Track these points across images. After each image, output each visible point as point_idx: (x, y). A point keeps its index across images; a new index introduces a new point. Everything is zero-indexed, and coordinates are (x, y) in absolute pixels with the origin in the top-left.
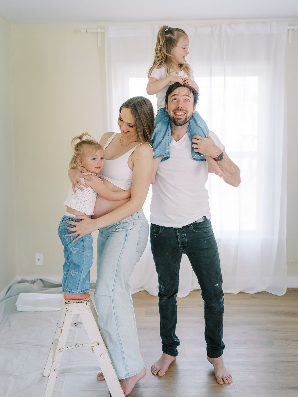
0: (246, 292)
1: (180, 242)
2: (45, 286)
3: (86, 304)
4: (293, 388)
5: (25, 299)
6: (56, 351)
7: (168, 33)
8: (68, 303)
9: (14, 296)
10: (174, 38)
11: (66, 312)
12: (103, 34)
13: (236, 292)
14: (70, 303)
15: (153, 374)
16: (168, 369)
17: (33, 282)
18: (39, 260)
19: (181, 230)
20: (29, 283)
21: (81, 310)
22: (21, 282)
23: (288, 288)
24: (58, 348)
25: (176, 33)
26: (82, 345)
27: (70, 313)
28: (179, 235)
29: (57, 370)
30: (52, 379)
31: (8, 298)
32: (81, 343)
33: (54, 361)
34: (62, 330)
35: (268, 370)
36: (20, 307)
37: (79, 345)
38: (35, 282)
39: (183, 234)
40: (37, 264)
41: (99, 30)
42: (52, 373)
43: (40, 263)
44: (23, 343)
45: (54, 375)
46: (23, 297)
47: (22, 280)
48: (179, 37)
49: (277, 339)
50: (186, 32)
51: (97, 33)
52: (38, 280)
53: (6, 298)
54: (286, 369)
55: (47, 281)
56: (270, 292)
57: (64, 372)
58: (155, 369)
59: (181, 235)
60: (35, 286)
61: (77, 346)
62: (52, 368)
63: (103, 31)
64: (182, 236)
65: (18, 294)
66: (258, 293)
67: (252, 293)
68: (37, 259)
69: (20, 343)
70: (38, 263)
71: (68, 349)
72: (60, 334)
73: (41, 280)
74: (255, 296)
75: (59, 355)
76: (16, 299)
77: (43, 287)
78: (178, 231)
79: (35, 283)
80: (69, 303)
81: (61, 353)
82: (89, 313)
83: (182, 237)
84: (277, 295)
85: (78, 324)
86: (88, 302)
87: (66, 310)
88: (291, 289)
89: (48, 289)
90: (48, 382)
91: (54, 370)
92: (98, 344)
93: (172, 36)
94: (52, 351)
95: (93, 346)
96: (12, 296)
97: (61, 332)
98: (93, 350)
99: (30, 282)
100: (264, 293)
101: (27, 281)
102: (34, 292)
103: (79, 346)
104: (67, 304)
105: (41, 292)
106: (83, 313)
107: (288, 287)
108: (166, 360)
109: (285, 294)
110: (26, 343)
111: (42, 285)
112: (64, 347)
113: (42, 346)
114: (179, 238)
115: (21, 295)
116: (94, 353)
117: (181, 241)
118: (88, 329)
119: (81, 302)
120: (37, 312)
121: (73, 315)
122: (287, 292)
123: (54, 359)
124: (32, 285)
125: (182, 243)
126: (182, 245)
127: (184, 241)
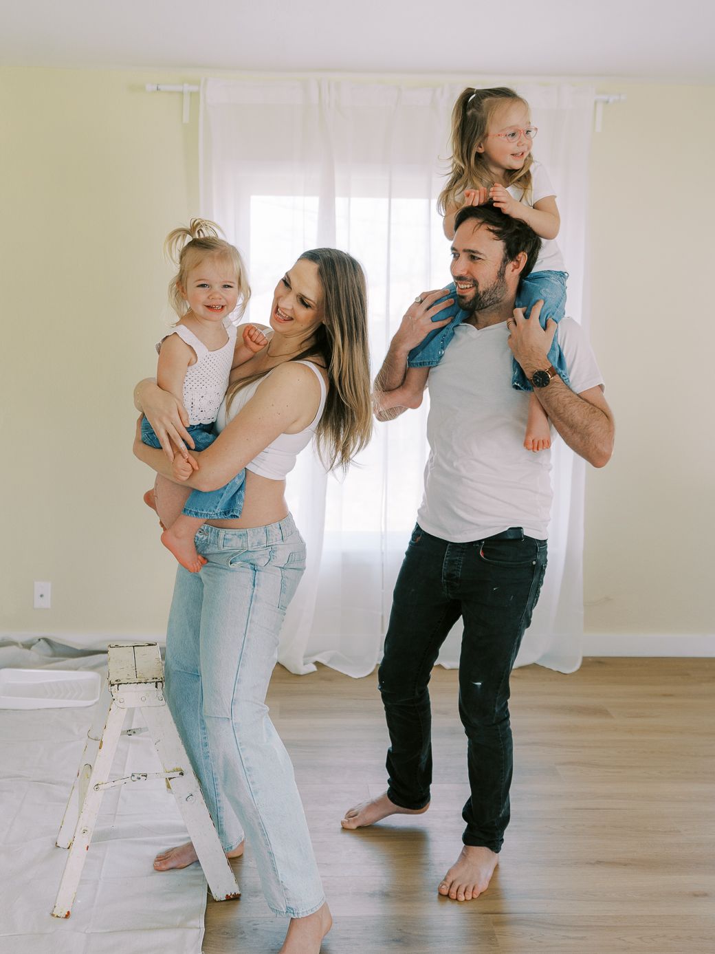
1: (445, 572)
2: (54, 656)
3: (156, 687)
4: (599, 862)
5: (10, 682)
6: (89, 789)
8: (116, 683)
11: (112, 703)
12: (195, 95)
14: (121, 684)
17: (28, 646)
18: (42, 596)
19: (456, 546)
20: (19, 648)
21: (143, 699)
22: (1, 645)
23: (584, 658)
24: (92, 783)
26: (146, 776)
27: (121, 705)
29: (89, 831)
30: (79, 851)
32: (144, 772)
33: (83, 811)
34: (101, 743)
35: (546, 826)
36: (1, 700)
37: (140, 776)
38: (34, 644)
39: (458, 558)
40: (36, 606)
41: (187, 88)
42: (78, 837)
43: (46, 603)
44: (9, 777)
45: (82, 841)
47: (3, 640)
49: (564, 764)
51: (182, 93)
52: (39, 640)
54: (583, 825)
55: (60, 642)
56: (555, 669)
57: (101, 837)
59: (454, 559)
60: (33, 654)
61: (134, 778)
62: (79, 827)
63: (195, 88)
64: (453, 561)
66: (521, 668)
68: (37, 595)
69: (3, 778)
70: (39, 603)
71: (114, 784)
72: (97, 753)
73: (47, 641)
75: (95, 799)
77: (50, 657)
78: (449, 547)
79: (33, 647)
80: (118, 685)
81: (100, 793)
82: (162, 707)
83: (451, 562)
84: (562, 672)
85: (134, 732)
86: (161, 682)
87: (111, 698)
88: (590, 660)
89: (63, 661)
90: (69, 857)
91: (82, 831)
92: (181, 774)
94: (77, 791)
95: (170, 779)
97: (100, 748)
98: (169, 787)
99: (23, 645)
100: (534, 667)
101: (15, 644)
102: (31, 668)
103: (139, 778)
104: (113, 685)
105: (48, 666)
106: (149, 707)
107: (586, 655)
109: (578, 670)
110: (16, 777)
111: (49, 651)
112: (105, 779)
113: (54, 784)
114: (447, 562)
115: (3, 672)
116: (171, 792)
117: (448, 572)
118: (159, 741)
119: (146, 683)
120: (39, 709)
121: (126, 710)
122: (582, 666)
123: (84, 808)
124: (27, 651)
125: (450, 576)
126: (448, 581)
127: (455, 572)
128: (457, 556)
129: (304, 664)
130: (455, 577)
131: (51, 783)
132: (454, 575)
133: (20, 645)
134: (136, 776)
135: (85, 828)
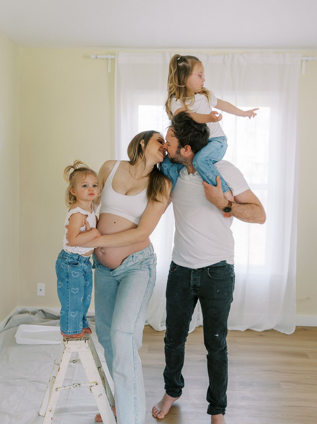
0: (254, 330)
1: (192, 284)
2: (46, 318)
3: (85, 342)
5: (24, 331)
6: (53, 390)
7: (182, 62)
9: (14, 327)
10: (189, 66)
11: (64, 350)
12: (113, 60)
13: (243, 329)
14: (69, 340)
15: (153, 416)
16: (169, 411)
17: (34, 313)
18: (41, 290)
19: (196, 272)
20: (30, 314)
21: (79, 348)
22: (21, 313)
23: (297, 327)
24: (55, 387)
25: (189, 60)
26: (80, 385)
27: (69, 351)
28: (192, 277)
29: (53, 410)
30: (48, 419)
31: (7, 329)
32: (79, 383)
33: (50, 401)
34: (59, 368)
35: (274, 415)
36: (19, 340)
37: (77, 385)
39: (197, 277)
40: (38, 295)
41: (110, 57)
42: (48, 413)
43: (42, 293)
44: (20, 378)
45: (49, 415)
46: (23, 328)
47: (23, 310)
48: (193, 64)
49: (285, 382)
50: (200, 59)
51: (107, 59)
52: (39, 311)
53: (5, 330)
54: (292, 415)
55: (48, 312)
56: (278, 331)
57: (61, 411)
58: (155, 411)
59: (195, 278)
60: (36, 318)
61: (74, 386)
62: (48, 409)
63: (113, 57)
65: (19, 325)
66: (265, 331)
67: (260, 330)
68: (38, 289)
69: (18, 379)
70: (39, 293)
71: (65, 388)
73: (42, 311)
74: (262, 334)
75: (56, 395)
76: (16, 331)
77: (44, 319)
78: (193, 272)
79: (36, 314)
80: (68, 341)
82: (89, 351)
83: (195, 279)
84: (285, 333)
85: (76, 362)
86: (88, 340)
87: (64, 347)
88: (300, 328)
89: (49, 321)
90: (43, 422)
91: (49, 410)
92: (97, 384)
93: (186, 64)
94: (48, 389)
95: (91, 386)
96: (12, 327)
97: (59, 371)
98: (91, 390)
100: (272, 331)
101: (28, 312)
102: (35, 324)
103: (77, 386)
104: (65, 341)
105: (44, 323)
106: (82, 351)
107: (297, 325)
108: (167, 401)
109: (293, 333)
110: (23, 379)
111: (44, 316)
112: (61, 386)
113: (40, 383)
114: (192, 280)
115: (22, 326)
116: (92, 393)
117: (194, 284)
118: (86, 368)
119: (80, 340)
120: (37, 345)
121: (71, 353)
122: (295, 331)
123: (51, 399)
124: (33, 316)
125: (194, 286)
126: (194, 288)
127: (197, 284)
128: (197, 276)
129: (161, 326)
130: (197, 286)
131: (39, 382)
132: (196, 285)
133: (31, 313)
134: (75, 385)
135: (51, 409)
